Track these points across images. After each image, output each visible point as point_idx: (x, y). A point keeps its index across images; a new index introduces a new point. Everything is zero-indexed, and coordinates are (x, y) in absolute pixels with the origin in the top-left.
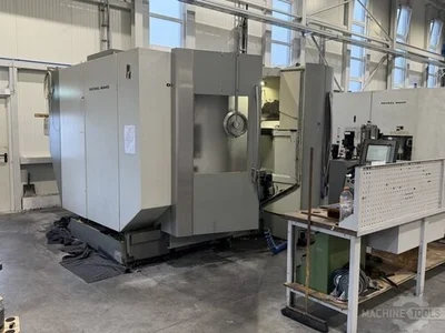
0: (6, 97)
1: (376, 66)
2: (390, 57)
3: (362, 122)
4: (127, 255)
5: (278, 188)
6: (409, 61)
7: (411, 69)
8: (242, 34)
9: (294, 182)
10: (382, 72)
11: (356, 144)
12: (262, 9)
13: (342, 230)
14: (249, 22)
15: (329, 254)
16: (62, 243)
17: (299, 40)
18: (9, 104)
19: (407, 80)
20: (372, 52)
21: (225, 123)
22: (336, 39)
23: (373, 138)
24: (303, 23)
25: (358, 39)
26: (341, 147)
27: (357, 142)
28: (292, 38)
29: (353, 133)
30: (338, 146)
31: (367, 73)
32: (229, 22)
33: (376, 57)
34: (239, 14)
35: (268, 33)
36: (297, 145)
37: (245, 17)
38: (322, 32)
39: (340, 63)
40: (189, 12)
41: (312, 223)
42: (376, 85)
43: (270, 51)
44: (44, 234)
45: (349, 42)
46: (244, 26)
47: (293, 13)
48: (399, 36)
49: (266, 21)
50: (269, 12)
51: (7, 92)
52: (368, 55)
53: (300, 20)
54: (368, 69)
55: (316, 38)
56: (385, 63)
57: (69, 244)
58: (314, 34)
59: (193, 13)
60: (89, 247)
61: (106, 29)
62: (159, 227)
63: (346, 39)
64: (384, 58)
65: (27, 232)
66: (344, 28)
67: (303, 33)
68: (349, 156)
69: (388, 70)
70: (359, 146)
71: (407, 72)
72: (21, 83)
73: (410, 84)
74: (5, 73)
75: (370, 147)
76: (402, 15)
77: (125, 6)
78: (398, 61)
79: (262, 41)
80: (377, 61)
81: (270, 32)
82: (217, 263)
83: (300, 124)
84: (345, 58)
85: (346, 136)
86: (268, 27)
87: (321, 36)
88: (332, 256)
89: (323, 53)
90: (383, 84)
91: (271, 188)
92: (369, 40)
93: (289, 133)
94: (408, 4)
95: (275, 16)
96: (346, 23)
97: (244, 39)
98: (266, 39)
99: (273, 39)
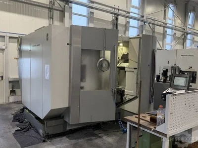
0: (3, 50)
1: (179, 38)
2: (185, 34)
3: (172, 64)
4: (45, 132)
5: (127, 97)
6: (194, 36)
7: (195, 40)
8: (116, 23)
9: (135, 95)
10: (181, 41)
11: (168, 75)
12: (126, 12)
13: (158, 132)
14: (119, 17)
15: (151, 143)
16: (19, 121)
17: (143, 26)
18: (4, 53)
19: (193, 45)
20: (177, 32)
21: (98, 64)
22: (160, 26)
23: (177, 73)
24: (145, 18)
25: (171, 26)
26: (161, 76)
27: (169, 74)
28: (139, 25)
29: (167, 70)
30: (159, 76)
31: (175, 41)
32: (110, 17)
33: (179, 34)
34: (114, 14)
35: (128, 22)
36: (137, 76)
37: (117, 15)
38: (154, 22)
39: (162, 37)
40: (91, 12)
41: (140, 125)
42: (179, 47)
43: (129, 31)
44: (13, 116)
45: (166, 27)
46: (117, 19)
47: (140, 13)
48: (189, 25)
49: (127, 17)
50: (129, 13)
51: (4, 48)
52: (175, 33)
53: (143, 17)
54: (175, 40)
55: (151, 25)
56: (183, 37)
57: (22, 122)
58: (150, 23)
59: (93, 13)
60: (30, 125)
61: (52, 19)
62: (63, 118)
63: (165, 26)
64: (183, 35)
65: (5, 114)
66: (164, 21)
67: (145, 23)
68: (165, 81)
69: (184, 40)
70: (170, 76)
71: (193, 41)
72: (10, 43)
73: (195, 47)
74: (3, 38)
75: (176, 78)
76: (191, 15)
77: (61, 9)
78: (189, 36)
79: (125, 26)
80: (179, 36)
81: (129, 22)
82: (93, 138)
83: (138, 65)
84: (164, 35)
85: (164, 71)
86: (128, 19)
87: (153, 24)
88: (152, 144)
89: (154, 32)
90: (181, 46)
91: (124, 97)
92: (176, 27)
93: (133, 70)
94: (194, 10)
95: (131, 14)
96: (165, 19)
97: (116, 25)
98: (127, 25)
99: (130, 25)
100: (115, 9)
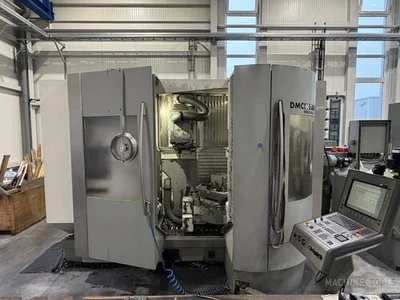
8: (320, 57)
12: (346, 29)
14: (326, 43)
17: (396, 49)
28: (388, 49)
32: (306, 48)
35: (353, 49)
37: (322, 39)
40: (261, 48)
43: (354, 66)
46: (322, 48)
47: (389, 24)
49: (350, 39)
50: (355, 29)
59: (266, 47)
61: (192, 72)
79: (346, 58)
81: (355, 48)
86: (352, 44)
95: (361, 31)
97: (320, 59)
98: (350, 56)
99: (358, 54)
100: (315, 29)
